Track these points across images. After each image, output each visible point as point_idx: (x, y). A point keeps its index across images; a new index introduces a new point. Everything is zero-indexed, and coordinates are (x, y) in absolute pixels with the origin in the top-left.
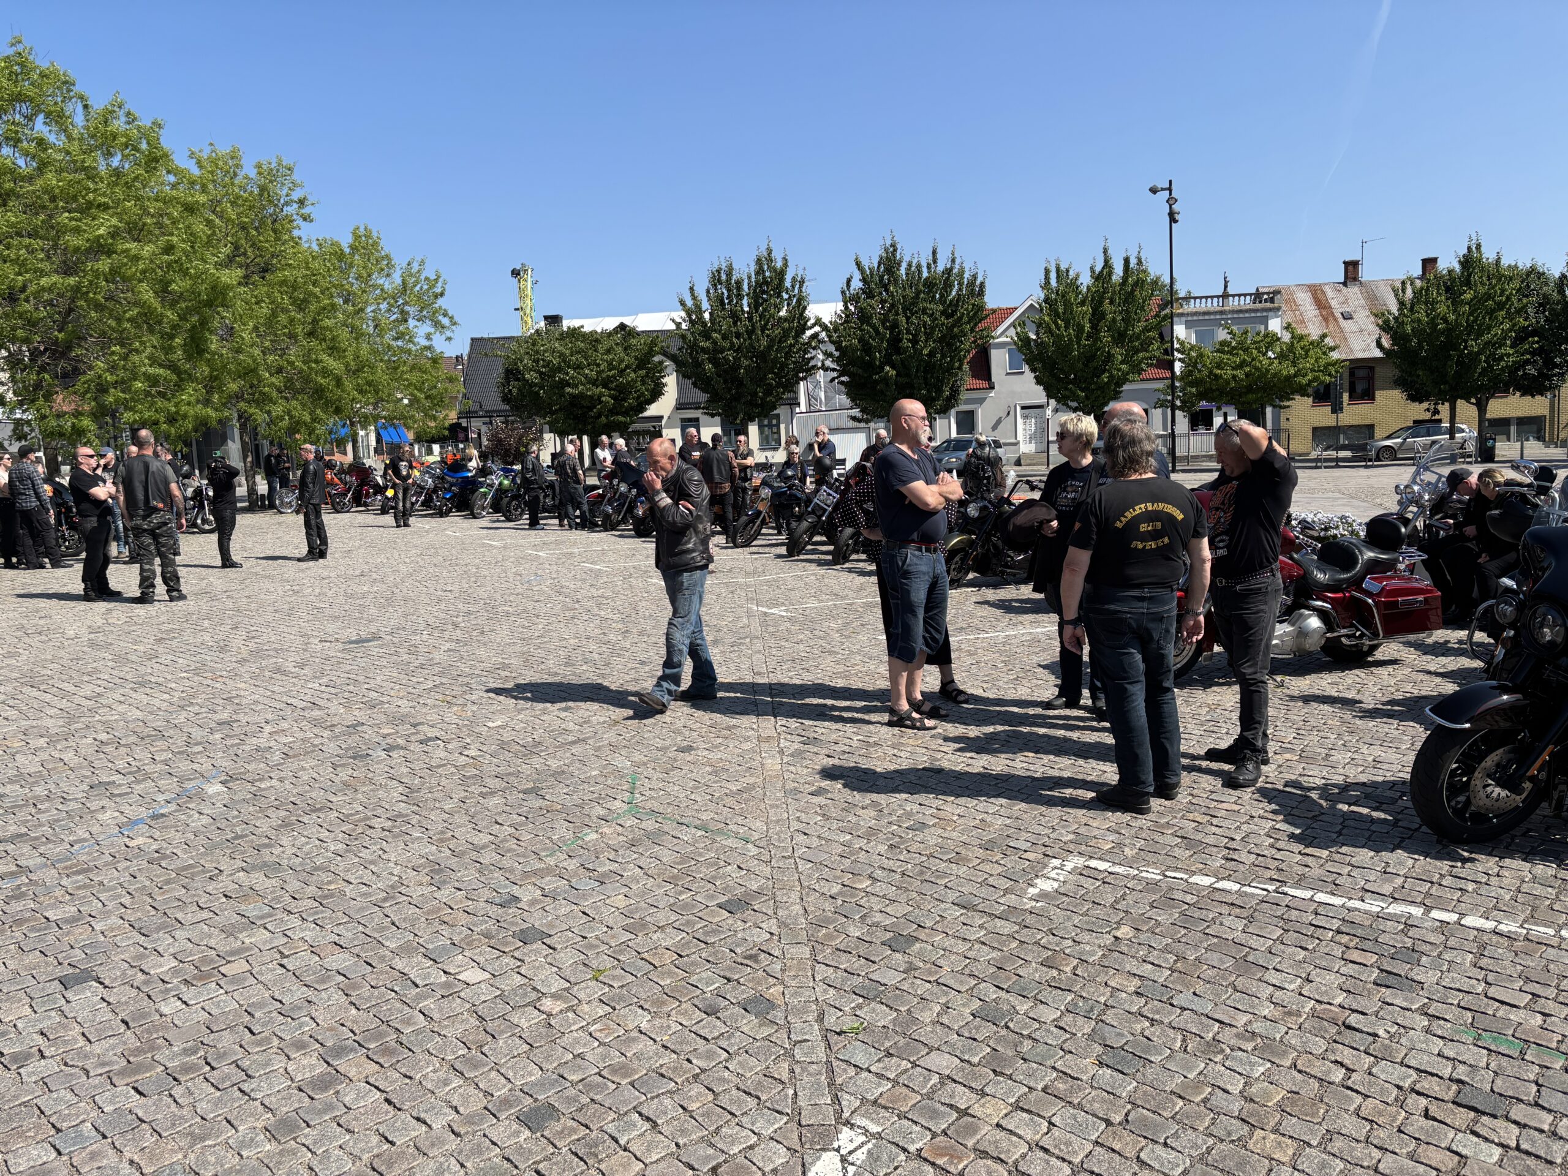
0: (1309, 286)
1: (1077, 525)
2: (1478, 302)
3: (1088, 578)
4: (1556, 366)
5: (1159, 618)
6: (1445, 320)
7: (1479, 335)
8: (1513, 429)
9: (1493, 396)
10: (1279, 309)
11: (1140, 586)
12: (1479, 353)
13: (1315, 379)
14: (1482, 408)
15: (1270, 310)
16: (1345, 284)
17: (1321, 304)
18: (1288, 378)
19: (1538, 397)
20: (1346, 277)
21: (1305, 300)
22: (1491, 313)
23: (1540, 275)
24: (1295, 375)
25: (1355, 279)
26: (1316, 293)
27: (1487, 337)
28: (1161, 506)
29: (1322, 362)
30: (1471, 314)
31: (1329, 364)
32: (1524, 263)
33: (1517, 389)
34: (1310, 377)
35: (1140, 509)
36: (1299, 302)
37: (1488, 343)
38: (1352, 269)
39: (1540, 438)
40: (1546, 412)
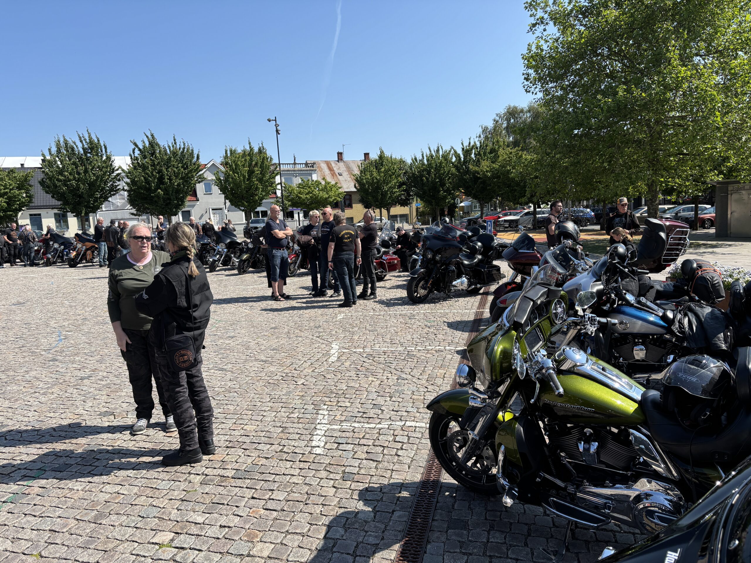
0: (325, 161)
1: (331, 237)
2: (386, 172)
3: (334, 251)
4: (411, 195)
5: (351, 259)
6: (376, 179)
7: (387, 184)
8: (398, 219)
9: (391, 207)
10: (316, 170)
11: (345, 251)
12: (387, 191)
13: (335, 199)
14: (389, 212)
15: (312, 170)
16: (338, 161)
17: (331, 169)
18: (326, 199)
19: (406, 207)
20: (338, 159)
21: (324, 166)
22: (391, 176)
23: (404, 162)
24: (328, 198)
25: (342, 160)
26: (328, 163)
27: (390, 185)
28: (349, 231)
29: (337, 193)
30: (384, 176)
31: (339, 194)
32: (398, 157)
33: (399, 204)
34: (333, 198)
35: (344, 232)
36: (322, 168)
37: (390, 187)
38: (340, 155)
39: (407, 222)
40: (408, 213)
